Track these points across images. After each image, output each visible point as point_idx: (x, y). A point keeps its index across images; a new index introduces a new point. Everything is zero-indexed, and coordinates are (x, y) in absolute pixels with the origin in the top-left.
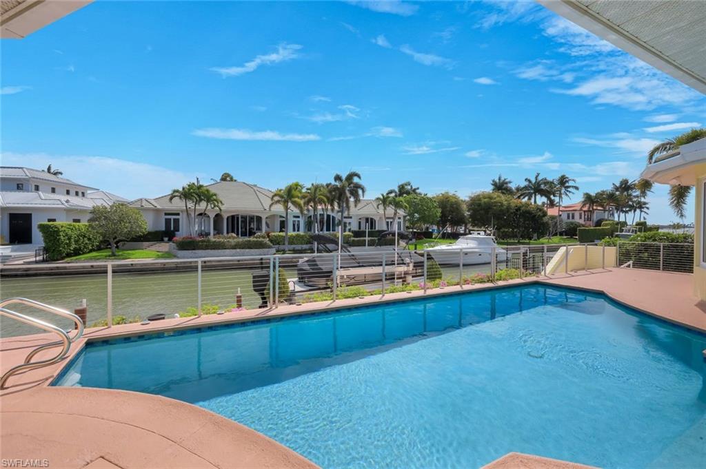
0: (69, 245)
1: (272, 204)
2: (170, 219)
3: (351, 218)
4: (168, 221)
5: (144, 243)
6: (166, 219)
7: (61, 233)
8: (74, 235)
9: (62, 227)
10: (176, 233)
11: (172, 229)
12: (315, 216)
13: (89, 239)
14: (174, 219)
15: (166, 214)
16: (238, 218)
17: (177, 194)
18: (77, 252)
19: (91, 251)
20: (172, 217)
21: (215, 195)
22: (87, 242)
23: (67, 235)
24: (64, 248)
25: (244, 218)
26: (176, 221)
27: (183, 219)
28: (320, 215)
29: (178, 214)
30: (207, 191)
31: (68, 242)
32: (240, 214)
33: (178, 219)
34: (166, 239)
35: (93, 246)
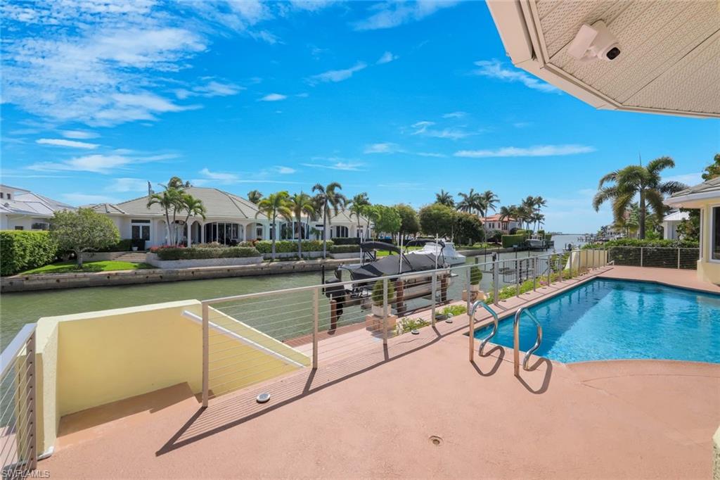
0: (23, 257)
2: (139, 227)
4: (136, 229)
5: (112, 253)
6: (133, 227)
7: (15, 244)
8: (29, 244)
9: (16, 235)
10: (146, 241)
11: (141, 237)
13: (45, 250)
14: (143, 227)
15: (133, 221)
16: (215, 226)
18: (31, 266)
19: (46, 264)
20: (141, 225)
22: (43, 253)
23: (21, 245)
24: (18, 261)
25: (221, 226)
26: (146, 229)
27: (153, 226)
29: (148, 221)
31: (22, 253)
32: (218, 222)
33: (148, 227)
34: (135, 248)
35: (48, 257)
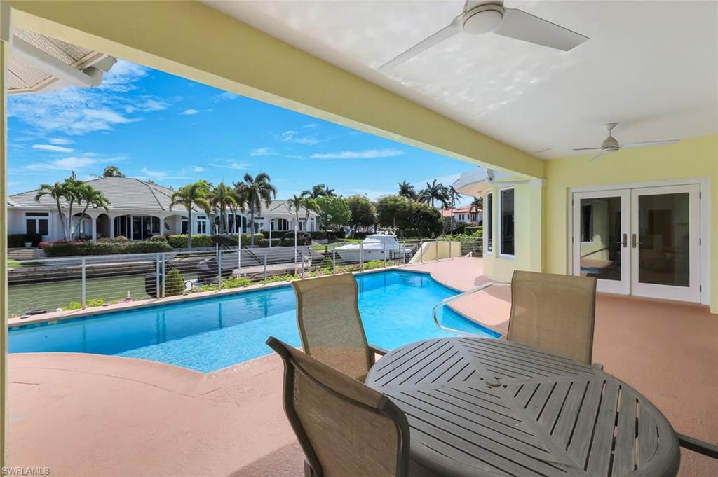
1: (172, 204)
2: (35, 221)
3: (263, 218)
4: (30, 224)
6: (28, 221)
10: (44, 237)
11: (37, 232)
12: (223, 217)
14: (40, 220)
15: (28, 214)
16: (129, 220)
17: (46, 190)
20: (37, 218)
21: (99, 193)
25: (137, 219)
26: (44, 224)
27: (53, 221)
28: (229, 215)
29: (47, 215)
30: (89, 188)
32: (132, 214)
33: (47, 221)
34: (29, 244)
